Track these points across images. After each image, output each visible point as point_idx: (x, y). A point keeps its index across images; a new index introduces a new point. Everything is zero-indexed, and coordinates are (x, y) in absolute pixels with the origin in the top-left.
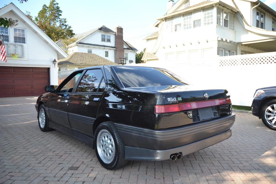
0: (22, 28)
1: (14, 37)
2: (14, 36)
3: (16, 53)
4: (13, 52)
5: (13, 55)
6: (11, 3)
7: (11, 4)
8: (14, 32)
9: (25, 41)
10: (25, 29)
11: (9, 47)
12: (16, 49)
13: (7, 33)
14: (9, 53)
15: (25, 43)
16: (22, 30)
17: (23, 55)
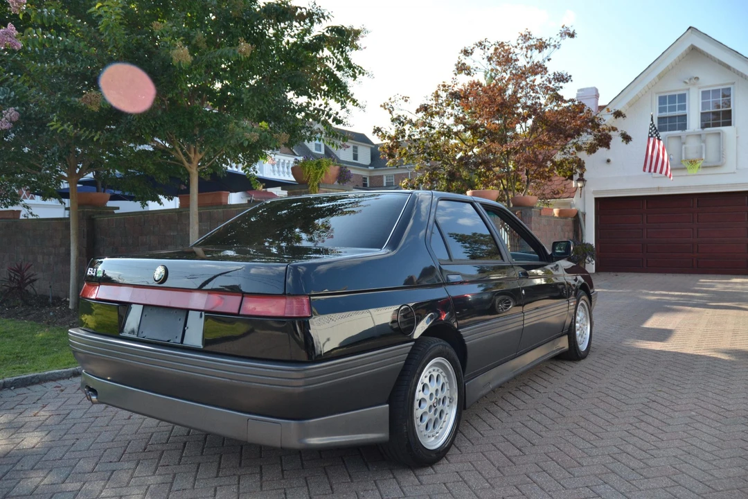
0: (722, 85)
1: (702, 113)
2: (701, 111)
3: (701, 156)
4: (692, 156)
5: (693, 162)
6: (690, 28)
7: (690, 31)
8: (700, 101)
9: (731, 118)
10: (733, 84)
11: (684, 143)
12: (703, 144)
13: (684, 107)
14: (683, 159)
15: (729, 124)
16: (713, 91)
17: (720, 160)
